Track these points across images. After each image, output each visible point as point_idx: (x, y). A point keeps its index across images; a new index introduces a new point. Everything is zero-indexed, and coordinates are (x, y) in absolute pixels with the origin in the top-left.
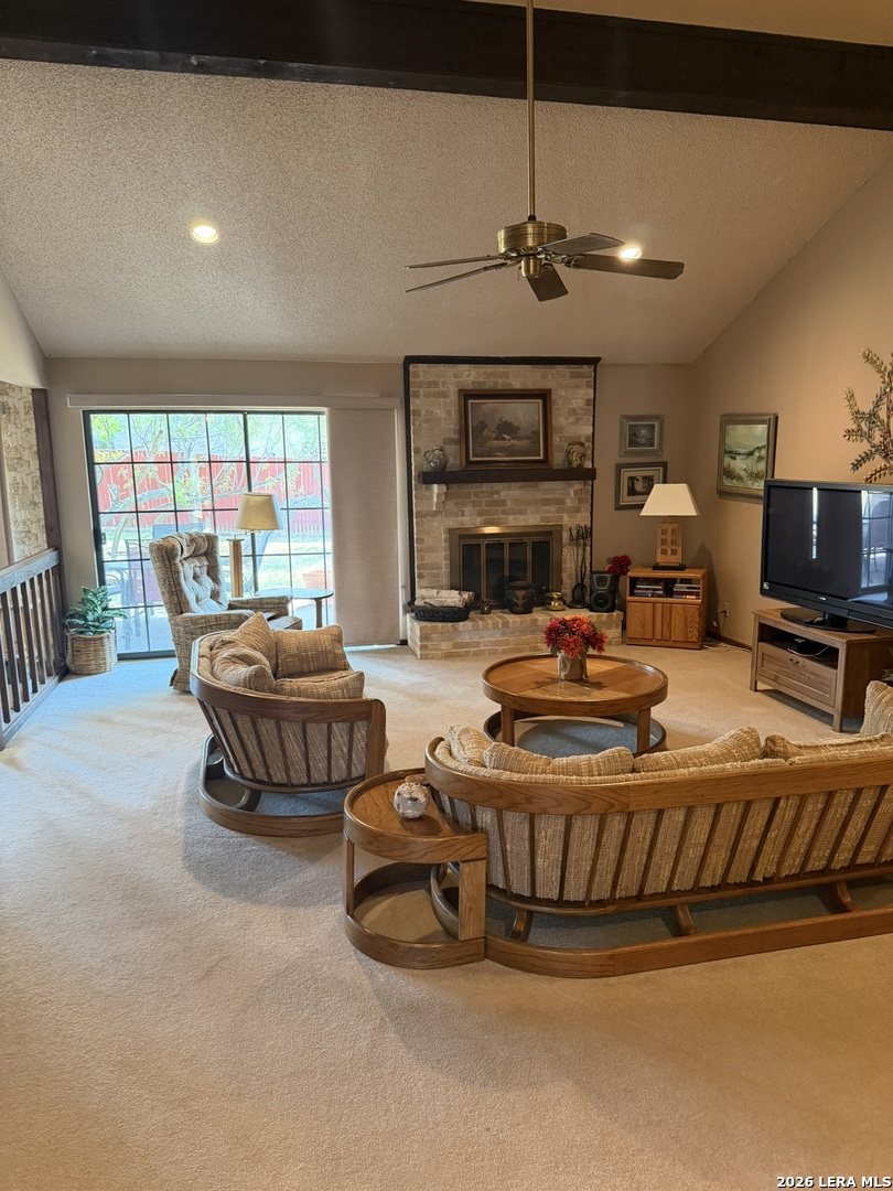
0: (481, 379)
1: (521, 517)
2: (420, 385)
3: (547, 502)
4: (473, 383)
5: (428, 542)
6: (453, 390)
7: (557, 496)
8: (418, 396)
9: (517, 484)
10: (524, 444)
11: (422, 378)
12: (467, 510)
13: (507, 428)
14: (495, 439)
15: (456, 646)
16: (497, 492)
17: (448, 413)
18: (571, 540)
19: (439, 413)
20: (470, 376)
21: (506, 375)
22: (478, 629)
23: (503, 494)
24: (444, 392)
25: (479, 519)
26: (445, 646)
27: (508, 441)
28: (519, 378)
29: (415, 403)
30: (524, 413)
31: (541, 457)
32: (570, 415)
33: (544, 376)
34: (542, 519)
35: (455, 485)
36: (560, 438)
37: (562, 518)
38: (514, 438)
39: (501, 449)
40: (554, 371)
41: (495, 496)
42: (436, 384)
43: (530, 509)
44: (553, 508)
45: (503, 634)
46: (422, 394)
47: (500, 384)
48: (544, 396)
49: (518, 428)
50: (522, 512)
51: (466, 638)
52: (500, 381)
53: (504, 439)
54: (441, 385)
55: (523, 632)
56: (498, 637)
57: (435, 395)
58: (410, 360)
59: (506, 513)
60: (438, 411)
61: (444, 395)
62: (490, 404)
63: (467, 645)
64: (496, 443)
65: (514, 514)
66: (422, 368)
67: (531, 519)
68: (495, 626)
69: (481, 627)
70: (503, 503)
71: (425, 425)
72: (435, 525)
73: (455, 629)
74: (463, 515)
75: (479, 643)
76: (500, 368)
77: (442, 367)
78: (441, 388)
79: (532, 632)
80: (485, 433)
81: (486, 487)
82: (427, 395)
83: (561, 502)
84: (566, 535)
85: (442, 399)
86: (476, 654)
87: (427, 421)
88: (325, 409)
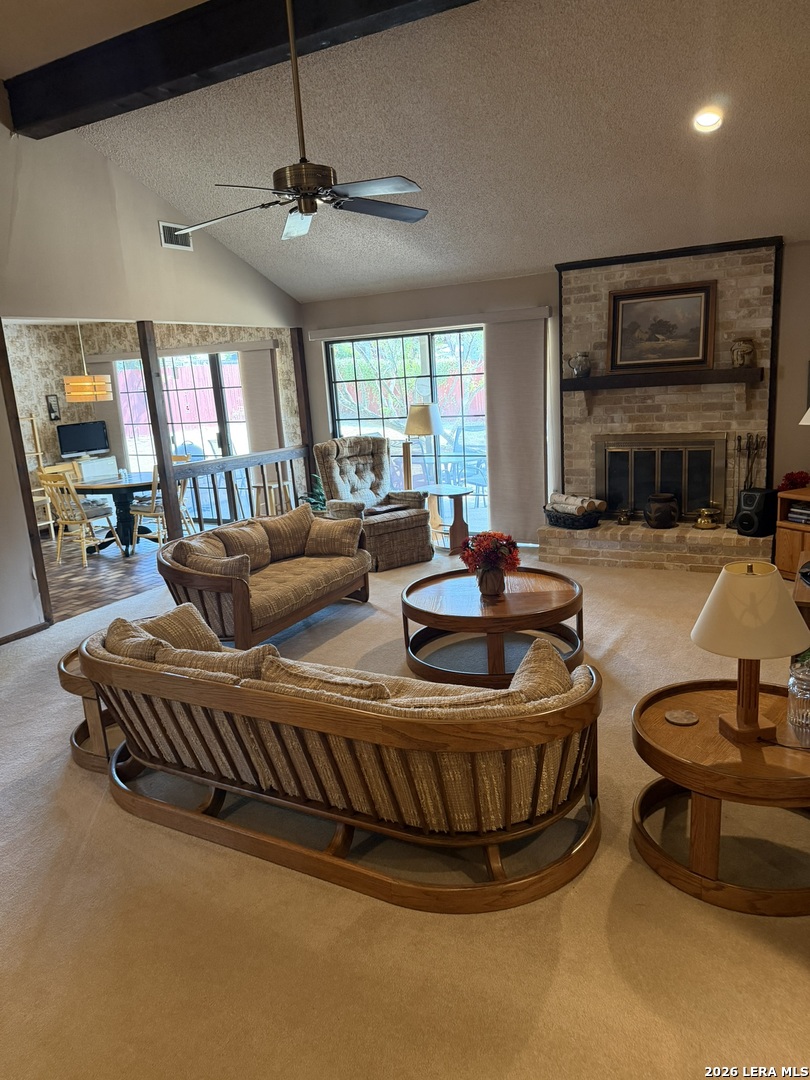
0: (636, 278)
1: (679, 423)
2: (571, 291)
3: (710, 407)
4: (627, 282)
5: (576, 448)
6: (604, 292)
7: (724, 401)
8: (569, 303)
9: (675, 388)
10: (681, 343)
11: (573, 285)
12: (617, 416)
13: (663, 327)
14: (649, 340)
15: (574, 552)
16: (651, 397)
17: (600, 316)
18: (740, 450)
19: (591, 318)
20: (622, 276)
21: (663, 270)
22: (595, 538)
23: (658, 399)
24: (595, 296)
25: (630, 426)
26: (563, 551)
27: (663, 342)
28: (676, 272)
29: (566, 310)
30: (684, 310)
31: (700, 357)
32: (741, 307)
33: (709, 266)
34: (705, 426)
35: (605, 391)
36: (729, 335)
37: (729, 425)
38: (668, 338)
39: (654, 351)
40: (722, 259)
41: (649, 401)
42: (586, 289)
43: (689, 414)
44: (717, 414)
45: (623, 547)
46: (573, 299)
47: (658, 280)
48: (708, 289)
49: (675, 327)
50: (679, 418)
51: (584, 547)
52: (657, 277)
53: (658, 340)
54: (592, 289)
55: (646, 548)
56: (618, 549)
57: (586, 300)
58: (562, 268)
59: (661, 419)
60: (589, 316)
61: (595, 299)
62: (643, 304)
63: (585, 553)
64: (648, 345)
65: (670, 420)
66: (572, 274)
67: (691, 426)
68: (613, 538)
69: (598, 537)
70: (658, 408)
71: (575, 331)
72: (583, 431)
73: (572, 536)
74: (613, 421)
75: (597, 554)
76: (657, 264)
77: (593, 271)
78: (592, 292)
79: (657, 548)
80: (636, 334)
81: (638, 391)
82: (578, 301)
83: (730, 407)
84: (732, 445)
85: (593, 304)
86: (595, 563)
87: (577, 327)
88: (483, 325)
